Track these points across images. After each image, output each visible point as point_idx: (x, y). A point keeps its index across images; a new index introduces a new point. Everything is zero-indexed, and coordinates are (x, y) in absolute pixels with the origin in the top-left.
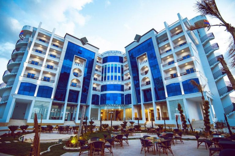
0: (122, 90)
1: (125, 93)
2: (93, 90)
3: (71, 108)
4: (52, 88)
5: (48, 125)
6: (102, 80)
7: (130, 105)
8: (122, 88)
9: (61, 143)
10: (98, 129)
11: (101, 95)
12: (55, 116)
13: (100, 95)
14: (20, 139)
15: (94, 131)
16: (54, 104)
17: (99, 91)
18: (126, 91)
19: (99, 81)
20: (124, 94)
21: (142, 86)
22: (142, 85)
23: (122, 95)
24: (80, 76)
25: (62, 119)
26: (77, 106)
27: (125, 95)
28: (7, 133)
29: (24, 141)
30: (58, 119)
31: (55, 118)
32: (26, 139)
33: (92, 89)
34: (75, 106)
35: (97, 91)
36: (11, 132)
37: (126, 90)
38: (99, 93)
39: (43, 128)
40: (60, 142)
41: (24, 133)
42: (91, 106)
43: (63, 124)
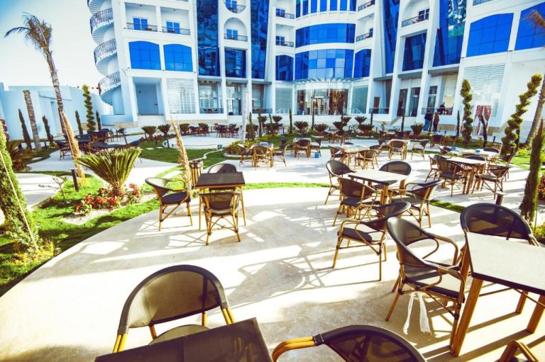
0: (350, 38)
1: (357, 47)
2: (277, 43)
3: (236, 90)
4: (190, 49)
5: (200, 122)
6: (298, 15)
7: (365, 78)
8: (349, 32)
9: (221, 150)
10: (286, 131)
11: (296, 55)
12: (210, 107)
13: (294, 56)
14: (165, 144)
15: (279, 134)
16: (201, 83)
17: (292, 46)
18: (360, 40)
19: (292, 17)
20: (353, 50)
21: (403, 26)
22: (405, 24)
23: (349, 53)
24: (244, 9)
25: (222, 111)
26: (245, 84)
27: (355, 52)
28: (144, 136)
29: (171, 146)
30: (216, 111)
31: (209, 111)
32: (173, 145)
33: (274, 40)
34: (243, 86)
35: (286, 45)
36: (148, 136)
37: (361, 38)
38: (292, 52)
39: (192, 128)
40: (220, 148)
41: (167, 137)
42: (276, 85)
43: (226, 121)
